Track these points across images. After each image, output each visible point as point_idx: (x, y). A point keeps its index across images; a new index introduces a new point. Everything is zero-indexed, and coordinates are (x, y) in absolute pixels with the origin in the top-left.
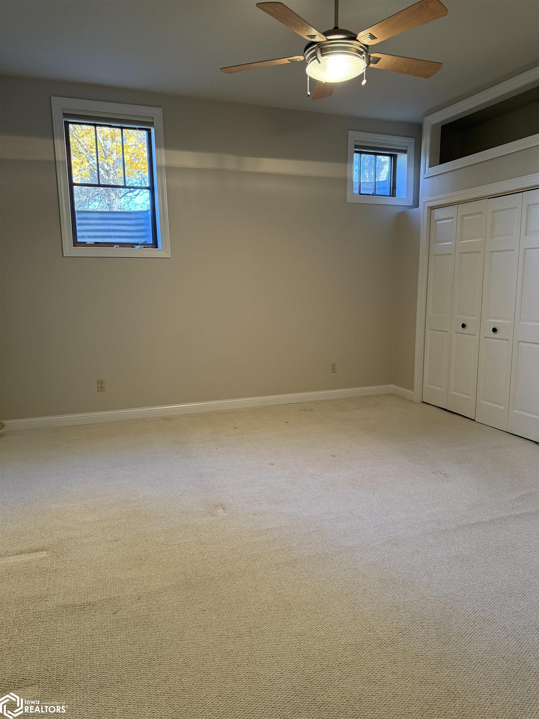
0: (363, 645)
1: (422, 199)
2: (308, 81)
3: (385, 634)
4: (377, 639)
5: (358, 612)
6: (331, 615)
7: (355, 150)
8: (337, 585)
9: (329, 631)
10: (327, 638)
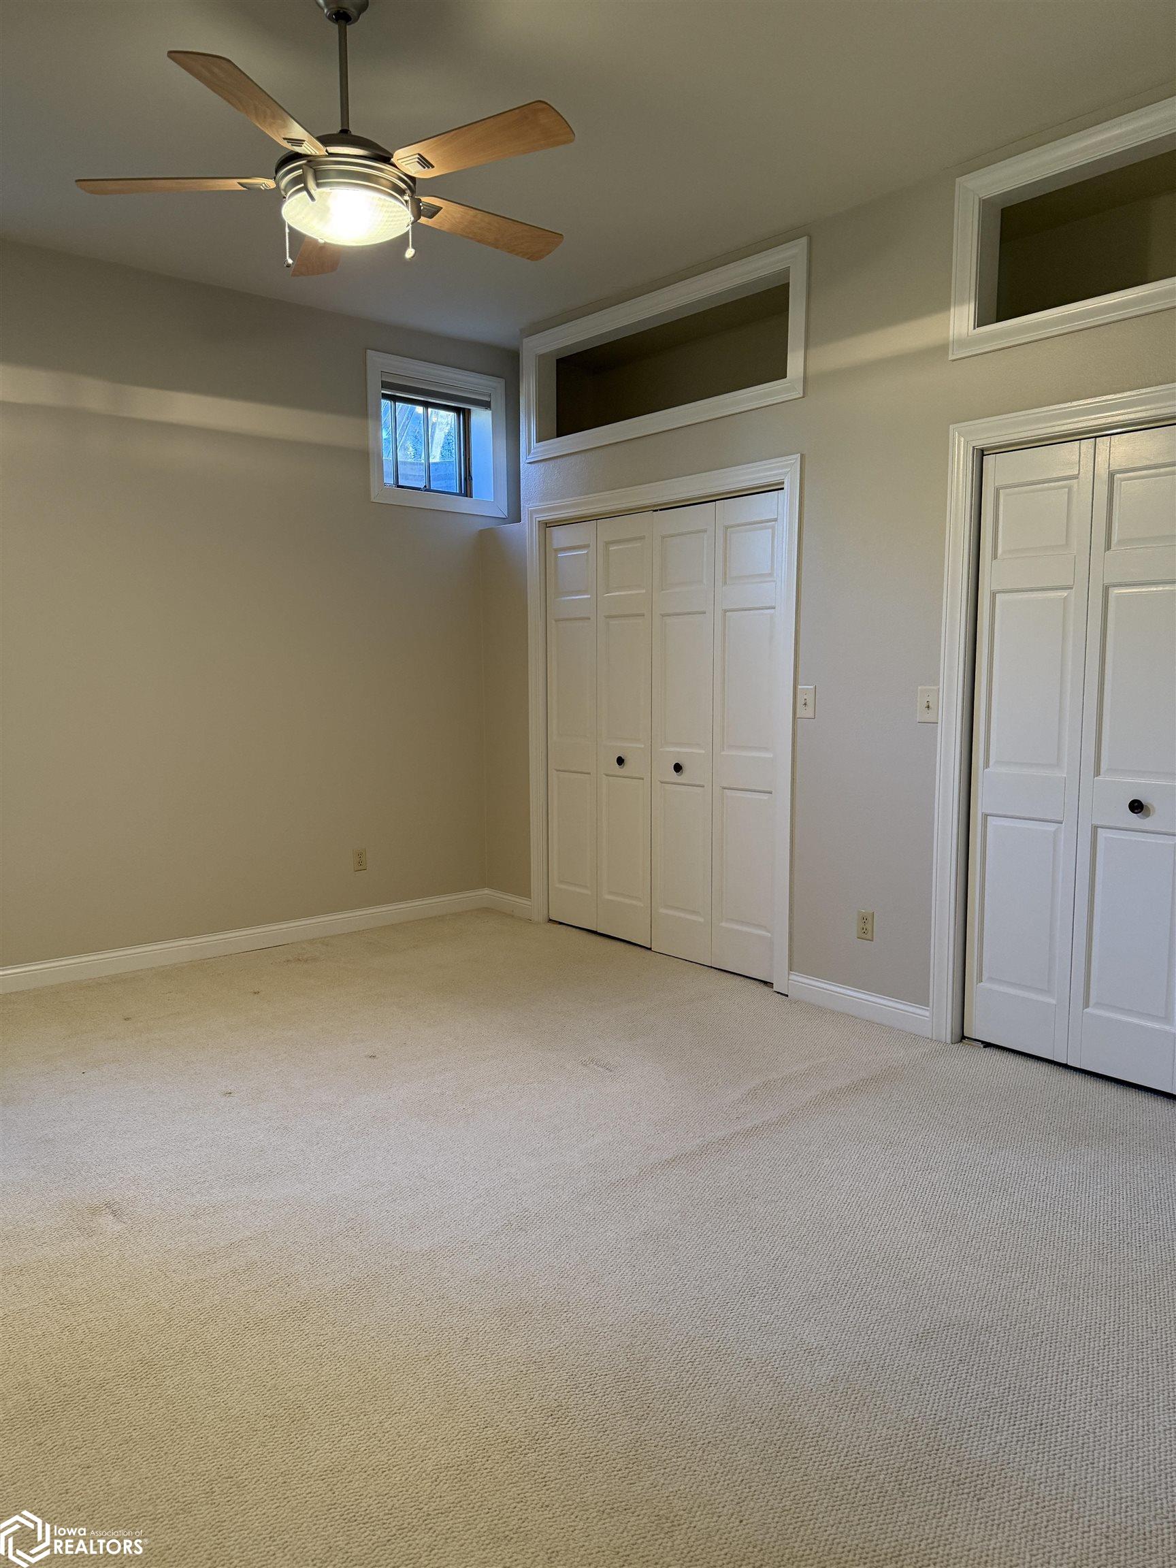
0: (475, 1463)
1: (526, 507)
2: (287, 235)
3: (518, 1426)
4: (502, 1442)
5: (456, 1391)
6: (398, 1411)
7: (382, 392)
8: (404, 1342)
9: (396, 1449)
10: (394, 1464)
